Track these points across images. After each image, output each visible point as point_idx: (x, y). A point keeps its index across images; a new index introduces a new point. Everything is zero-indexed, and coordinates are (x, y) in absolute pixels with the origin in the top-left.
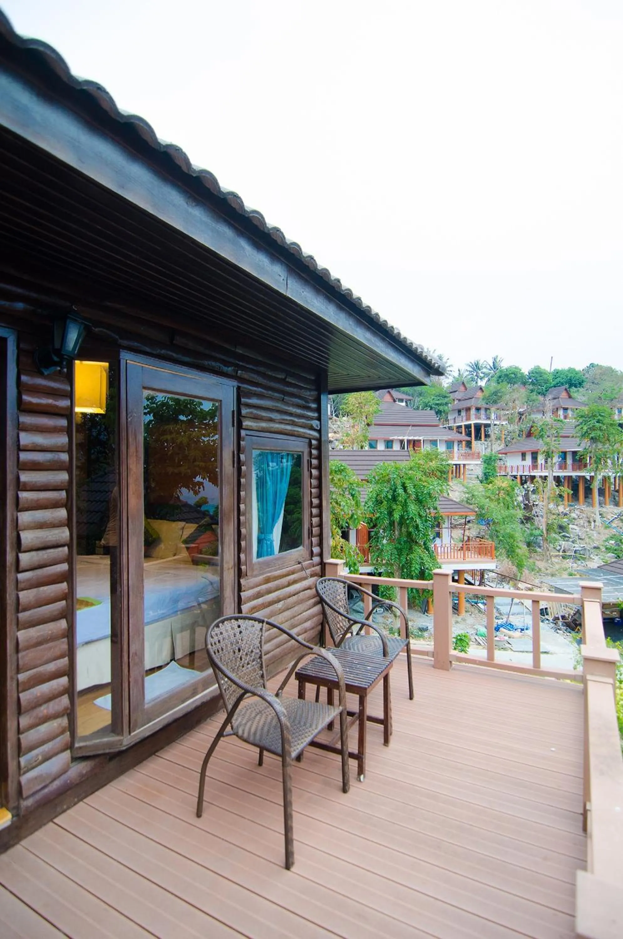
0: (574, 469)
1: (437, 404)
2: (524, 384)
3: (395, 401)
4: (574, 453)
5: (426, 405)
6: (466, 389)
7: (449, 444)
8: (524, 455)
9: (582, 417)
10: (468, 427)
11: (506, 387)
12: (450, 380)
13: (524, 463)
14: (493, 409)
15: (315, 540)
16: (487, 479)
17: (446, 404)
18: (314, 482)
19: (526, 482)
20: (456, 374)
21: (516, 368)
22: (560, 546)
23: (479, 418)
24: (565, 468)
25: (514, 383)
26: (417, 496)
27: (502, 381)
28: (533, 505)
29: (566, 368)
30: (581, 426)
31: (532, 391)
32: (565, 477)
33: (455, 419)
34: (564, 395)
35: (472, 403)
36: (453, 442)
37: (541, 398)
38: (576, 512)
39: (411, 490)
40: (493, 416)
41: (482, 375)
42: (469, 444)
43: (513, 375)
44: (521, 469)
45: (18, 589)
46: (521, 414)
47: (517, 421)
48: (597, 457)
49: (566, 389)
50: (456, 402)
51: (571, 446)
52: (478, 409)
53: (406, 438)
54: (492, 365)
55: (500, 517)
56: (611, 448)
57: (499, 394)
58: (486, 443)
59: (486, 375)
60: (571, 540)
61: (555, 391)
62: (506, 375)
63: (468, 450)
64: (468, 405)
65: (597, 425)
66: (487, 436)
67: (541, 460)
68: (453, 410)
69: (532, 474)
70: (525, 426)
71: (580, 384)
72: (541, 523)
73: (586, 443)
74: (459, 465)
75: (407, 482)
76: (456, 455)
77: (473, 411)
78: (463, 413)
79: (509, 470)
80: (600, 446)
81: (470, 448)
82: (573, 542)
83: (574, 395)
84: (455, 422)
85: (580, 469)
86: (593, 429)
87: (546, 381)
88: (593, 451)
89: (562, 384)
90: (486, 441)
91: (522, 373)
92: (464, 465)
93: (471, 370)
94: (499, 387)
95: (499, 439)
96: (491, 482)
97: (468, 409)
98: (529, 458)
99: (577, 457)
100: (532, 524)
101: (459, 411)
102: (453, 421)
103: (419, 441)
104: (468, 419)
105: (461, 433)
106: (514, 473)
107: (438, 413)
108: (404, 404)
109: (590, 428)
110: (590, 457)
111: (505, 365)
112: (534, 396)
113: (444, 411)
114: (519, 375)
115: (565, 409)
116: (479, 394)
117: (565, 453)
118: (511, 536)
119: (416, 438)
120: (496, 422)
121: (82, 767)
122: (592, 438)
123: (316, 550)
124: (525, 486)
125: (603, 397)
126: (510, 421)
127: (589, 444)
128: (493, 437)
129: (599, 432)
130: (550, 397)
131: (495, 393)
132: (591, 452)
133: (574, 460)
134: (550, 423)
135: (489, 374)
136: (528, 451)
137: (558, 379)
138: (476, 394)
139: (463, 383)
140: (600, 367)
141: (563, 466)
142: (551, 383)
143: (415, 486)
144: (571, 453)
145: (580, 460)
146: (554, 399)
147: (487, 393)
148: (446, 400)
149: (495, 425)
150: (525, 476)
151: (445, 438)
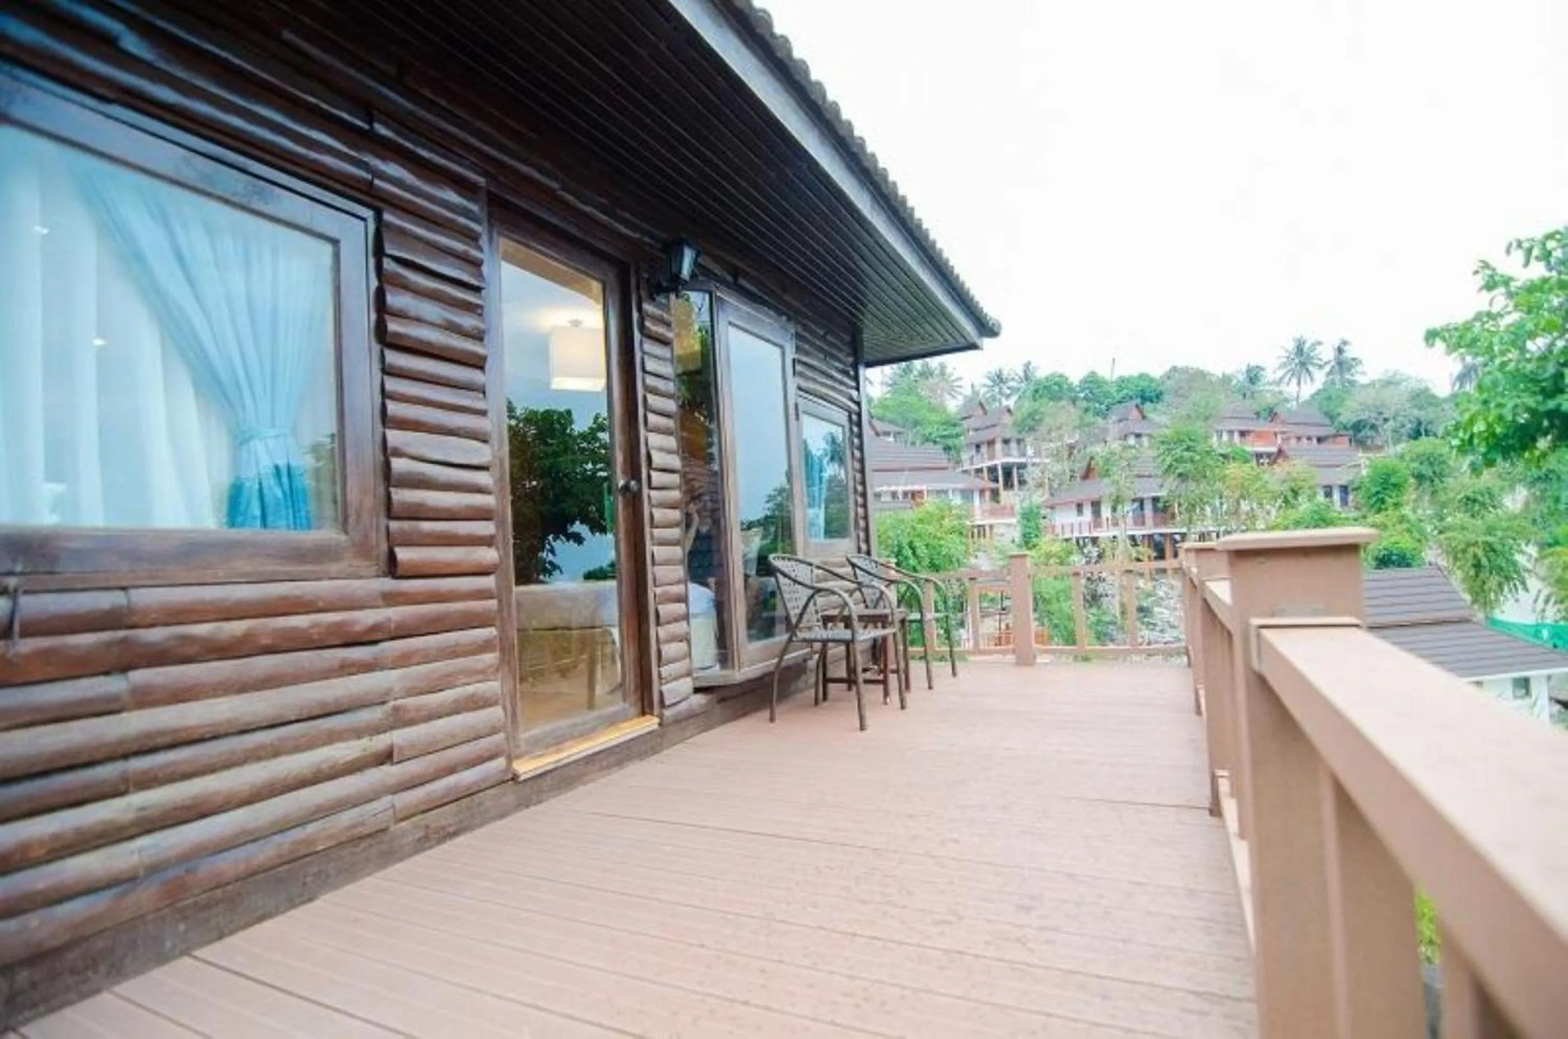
0: (1156, 525)
1: (944, 437)
2: (1074, 401)
3: (877, 434)
4: (1155, 500)
5: (927, 439)
6: (985, 412)
7: (967, 494)
8: (1080, 507)
9: (1163, 443)
10: (992, 470)
11: (1047, 406)
12: (960, 401)
13: (1080, 519)
14: (1029, 439)
15: (862, 535)
16: (1027, 543)
17: (958, 436)
18: (857, 465)
19: (1085, 545)
20: (968, 392)
21: (1061, 376)
22: (1142, 637)
23: (1009, 455)
24: (1143, 523)
25: (1060, 399)
26: (932, 559)
27: (1041, 397)
28: (1100, 578)
29: (1135, 373)
30: (1161, 458)
31: (1087, 410)
32: (1143, 536)
33: (972, 457)
34: (1135, 413)
35: (997, 433)
36: (972, 492)
37: (1100, 420)
38: (1165, 588)
39: (923, 551)
40: (1030, 451)
41: (1008, 392)
42: (995, 494)
43: (1056, 388)
44: (1076, 527)
45: (652, 506)
46: (1071, 447)
47: (1066, 456)
48: (1190, 504)
49: (1137, 406)
50: (971, 433)
51: (1149, 490)
52: (1006, 442)
53: (900, 489)
54: (1022, 374)
55: (1052, 592)
56: (1209, 488)
57: (1037, 417)
58: (1021, 493)
59: (1014, 390)
60: (1158, 628)
61: (1119, 409)
62: (1046, 387)
63: (995, 505)
64: (991, 437)
65: (1186, 454)
66: (1022, 482)
67: (1106, 512)
68: (968, 445)
69: (1095, 534)
70: (1080, 466)
71: (1157, 397)
72: (1112, 606)
73: (1171, 482)
74: (983, 526)
75: (917, 539)
76: (978, 512)
77: (999, 446)
78: (984, 449)
79: (1058, 530)
80: (1192, 485)
81: (998, 502)
82: (1162, 631)
83: (1151, 416)
84: (972, 463)
85: (1165, 523)
86: (1179, 460)
87: (1107, 395)
88: (1183, 493)
89: (1131, 398)
90: (1020, 489)
91: (1071, 384)
92: (991, 527)
93: (990, 383)
94: (1036, 405)
95: (1040, 485)
96: (1034, 546)
97: (991, 443)
98: (1088, 511)
99: (1160, 505)
100: (1099, 607)
101: (978, 447)
102: (969, 462)
103: (921, 492)
104: (992, 457)
105: (983, 479)
106: (1067, 536)
107: (947, 449)
108: (891, 439)
109: (1176, 460)
110: (1180, 505)
111: (1041, 373)
112: (1090, 418)
113: (955, 447)
114: (1065, 387)
115: (1138, 436)
116: (1007, 419)
117: (1141, 502)
118: (1071, 618)
119: (917, 488)
120: (1035, 460)
121: (700, 699)
122: (1180, 475)
123: (864, 547)
124: (1086, 551)
125: (1193, 415)
126: (1056, 456)
127: (1176, 484)
128: (1031, 483)
129: (1189, 465)
130: (1114, 418)
131: (1031, 415)
132: (1179, 496)
133: (1156, 510)
134: (1117, 451)
135: (1018, 390)
136: (1087, 500)
137: (1125, 391)
138: (1000, 419)
139: (981, 404)
140: (1186, 370)
141: (1140, 521)
142: (1114, 398)
143: (927, 546)
144: (1150, 501)
145: (1165, 509)
146: (1120, 421)
147: (1019, 416)
148: (958, 430)
149: (1034, 464)
150: (1084, 538)
151: (961, 486)
